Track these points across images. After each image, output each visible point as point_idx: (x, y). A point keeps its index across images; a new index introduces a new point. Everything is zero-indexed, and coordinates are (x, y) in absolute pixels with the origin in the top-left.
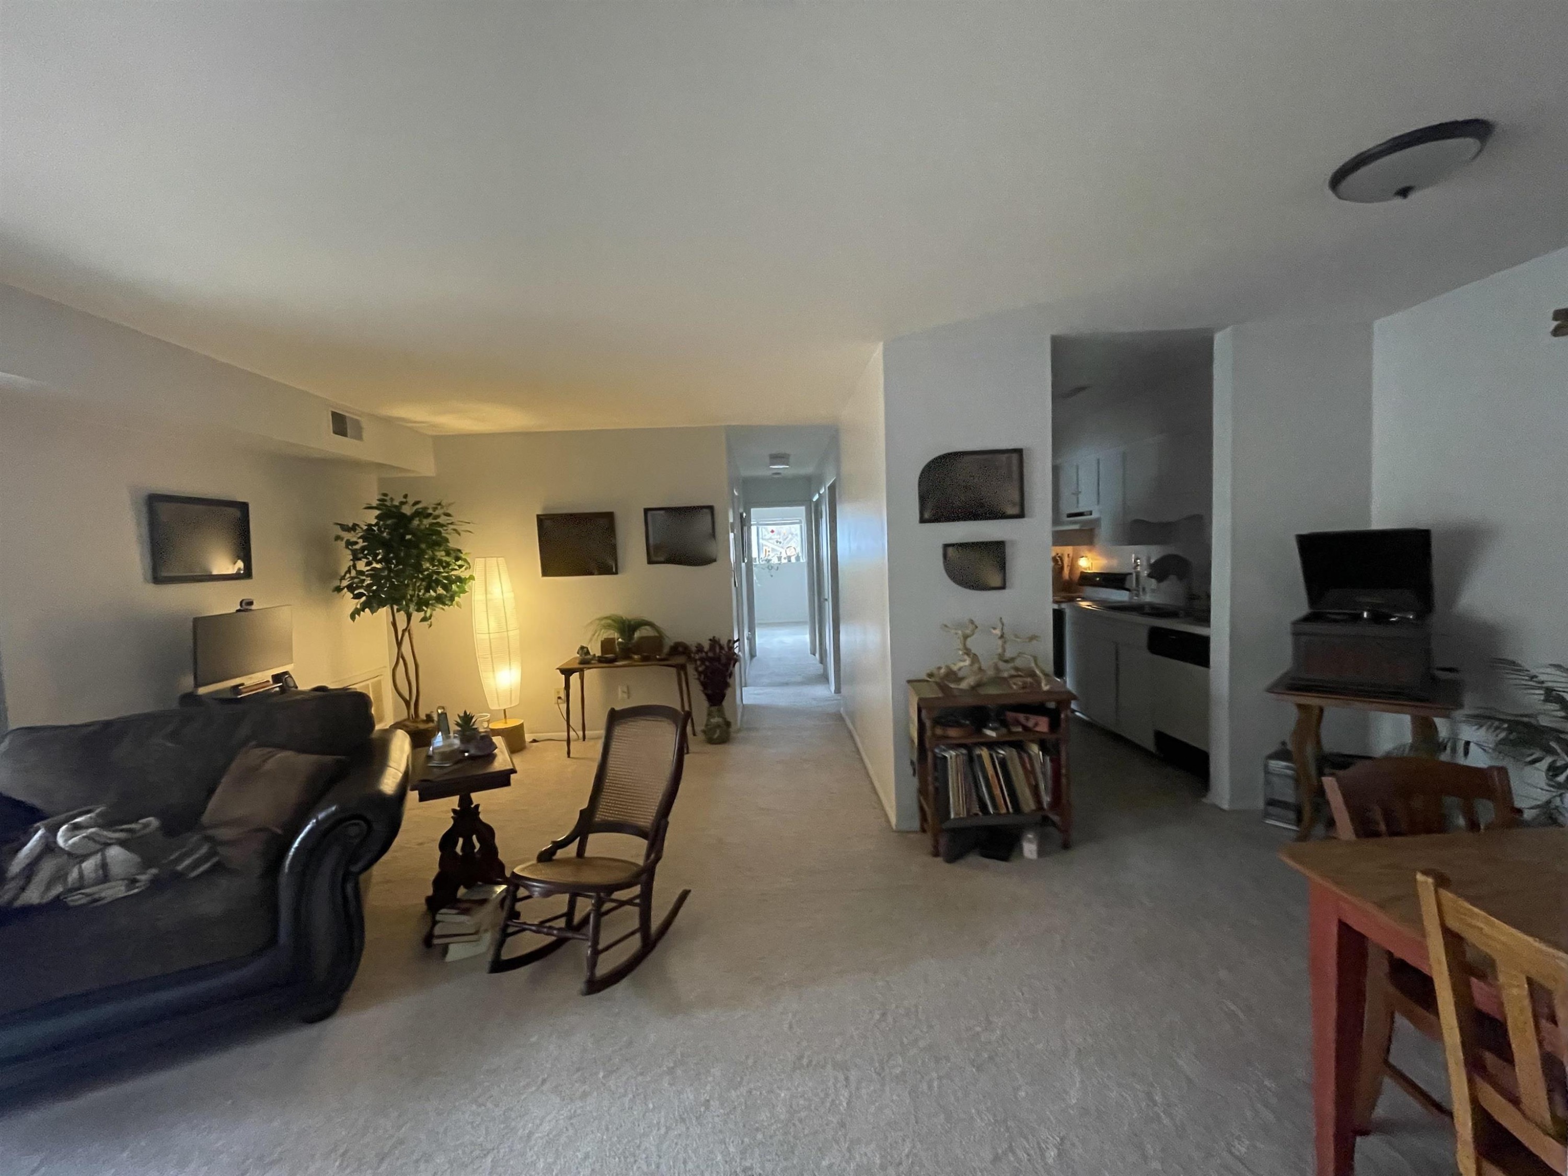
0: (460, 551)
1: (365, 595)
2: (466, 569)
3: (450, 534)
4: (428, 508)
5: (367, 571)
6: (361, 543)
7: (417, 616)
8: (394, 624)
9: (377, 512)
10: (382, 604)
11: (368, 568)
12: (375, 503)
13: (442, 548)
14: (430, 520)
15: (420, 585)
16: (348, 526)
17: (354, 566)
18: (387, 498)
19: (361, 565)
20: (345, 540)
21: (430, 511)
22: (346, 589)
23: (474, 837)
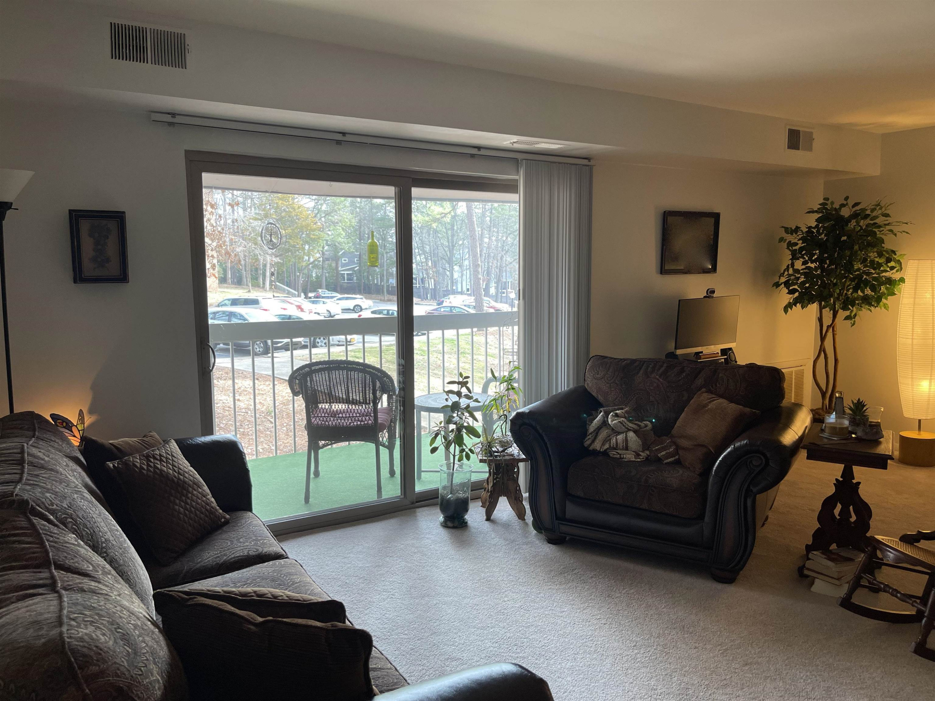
0: (894, 252)
1: (798, 291)
2: (897, 271)
3: (885, 235)
4: (867, 210)
5: (802, 270)
6: (800, 244)
7: (842, 314)
8: (820, 320)
9: (817, 216)
10: (811, 300)
11: (804, 267)
12: (816, 207)
13: (875, 250)
14: (868, 221)
15: (849, 285)
16: (791, 228)
17: (793, 265)
18: (829, 202)
19: (799, 265)
20: (787, 241)
21: (868, 212)
22: (783, 285)
23: (851, 507)
